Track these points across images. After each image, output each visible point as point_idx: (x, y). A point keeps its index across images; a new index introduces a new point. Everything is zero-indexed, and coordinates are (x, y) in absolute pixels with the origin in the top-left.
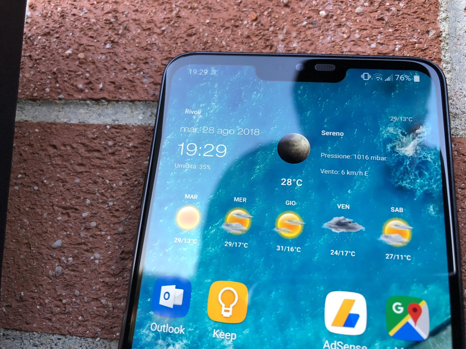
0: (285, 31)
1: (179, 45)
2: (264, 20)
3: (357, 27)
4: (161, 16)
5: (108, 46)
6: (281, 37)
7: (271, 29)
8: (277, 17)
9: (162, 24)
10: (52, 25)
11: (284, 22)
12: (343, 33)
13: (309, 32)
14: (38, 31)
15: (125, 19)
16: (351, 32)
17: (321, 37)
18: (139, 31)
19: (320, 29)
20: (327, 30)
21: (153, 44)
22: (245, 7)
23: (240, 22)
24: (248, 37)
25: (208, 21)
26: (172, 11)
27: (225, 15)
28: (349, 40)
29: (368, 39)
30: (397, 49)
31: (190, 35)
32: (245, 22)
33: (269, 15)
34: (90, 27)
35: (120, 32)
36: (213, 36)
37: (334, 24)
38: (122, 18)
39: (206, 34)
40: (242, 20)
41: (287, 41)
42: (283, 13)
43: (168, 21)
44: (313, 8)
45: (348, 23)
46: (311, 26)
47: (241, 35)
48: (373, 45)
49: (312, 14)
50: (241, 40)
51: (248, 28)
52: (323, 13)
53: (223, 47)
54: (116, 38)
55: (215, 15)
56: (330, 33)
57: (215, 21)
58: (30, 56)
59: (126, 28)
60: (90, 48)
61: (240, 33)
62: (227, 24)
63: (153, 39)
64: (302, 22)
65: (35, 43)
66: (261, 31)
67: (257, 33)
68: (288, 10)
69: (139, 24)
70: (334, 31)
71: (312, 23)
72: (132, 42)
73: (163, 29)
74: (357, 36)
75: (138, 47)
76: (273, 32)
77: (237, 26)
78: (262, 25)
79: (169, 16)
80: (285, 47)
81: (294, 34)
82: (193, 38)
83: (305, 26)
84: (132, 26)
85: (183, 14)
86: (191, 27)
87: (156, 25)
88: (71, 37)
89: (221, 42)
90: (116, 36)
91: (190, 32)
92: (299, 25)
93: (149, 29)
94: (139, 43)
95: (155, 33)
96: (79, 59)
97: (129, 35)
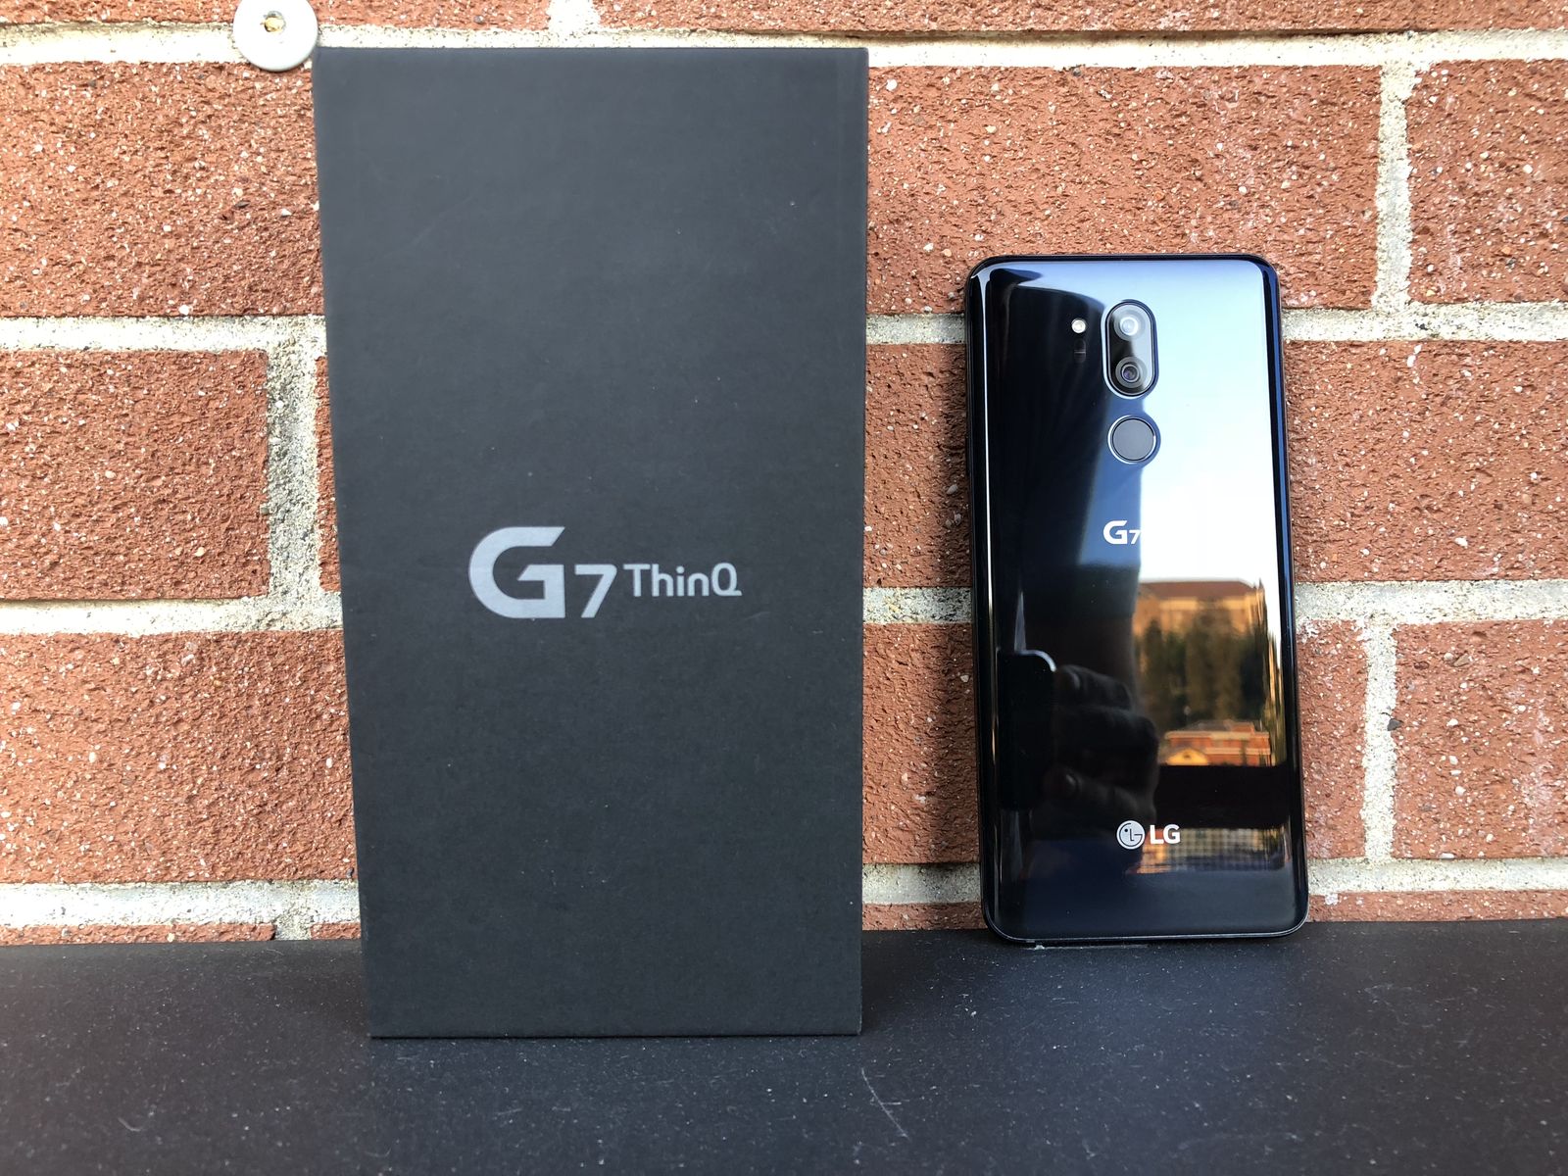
0: (1198, 214)
1: (1070, 235)
2: (1173, 200)
3: (1284, 207)
4: (1043, 194)
5: (978, 238)
6: (1194, 223)
7: (1182, 212)
8: (1188, 195)
9: (1046, 206)
10: (899, 208)
11: (1198, 202)
12: (1267, 216)
13: (1226, 216)
14: (881, 218)
15: (996, 199)
16: (1276, 215)
17: (1242, 222)
18: (1017, 216)
19: (1239, 212)
20: (1248, 213)
21: (1035, 235)
22: (1148, 182)
23: (1144, 203)
24: (1154, 223)
25: (1103, 202)
26: (1056, 187)
27: (1123, 192)
28: (1274, 225)
29: (1295, 224)
30: (1328, 236)
31: (1082, 221)
32: (1150, 203)
33: (1178, 193)
34: (952, 211)
35: (993, 218)
36: (1111, 222)
37: (1255, 204)
38: (993, 199)
39: (1103, 220)
40: (1145, 200)
41: (1202, 228)
42: (1195, 189)
43: (1052, 201)
44: (1230, 183)
45: (1272, 203)
46: (1229, 207)
47: (1146, 220)
48: (1302, 232)
49: (1230, 190)
50: (1145, 227)
51: (1154, 211)
52: (1243, 190)
53: (1125, 236)
54: (986, 226)
55: (1112, 193)
56: (1252, 216)
57: (1112, 201)
58: (877, 254)
59: (1000, 213)
60: (954, 240)
61: (1144, 218)
62: (1127, 206)
63: (1037, 228)
64: (1219, 202)
65: (881, 236)
66: (1169, 215)
67: (1164, 217)
68: (1200, 185)
69: (1015, 206)
70: (1257, 213)
71: (1230, 204)
72: (1009, 231)
73: (1047, 212)
74: (1283, 220)
75: (1018, 238)
76: (1184, 216)
77: (1139, 209)
78: (1170, 207)
79: (1052, 194)
80: (1199, 236)
81: (1209, 219)
82: (1087, 225)
83: (1222, 208)
84: (1008, 209)
85: (1072, 190)
86: (1083, 209)
87: (1037, 208)
88: (928, 227)
89: (1122, 230)
90: (988, 223)
91: (1082, 215)
92: (1215, 206)
93: (1030, 213)
94: (1019, 233)
95: (1036, 219)
96: (944, 256)
97: (1005, 223)
